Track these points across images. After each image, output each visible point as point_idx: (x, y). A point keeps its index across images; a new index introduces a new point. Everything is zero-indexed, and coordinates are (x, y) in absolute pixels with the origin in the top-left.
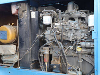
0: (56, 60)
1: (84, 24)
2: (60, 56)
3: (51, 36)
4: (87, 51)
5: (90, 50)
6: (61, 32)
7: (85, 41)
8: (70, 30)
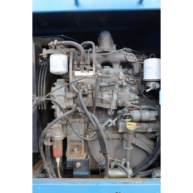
0: (76, 149)
1: (128, 75)
2: (85, 140)
3: (67, 99)
4: (141, 127)
5: (147, 125)
6: (90, 92)
7: (139, 109)
8: (108, 87)
